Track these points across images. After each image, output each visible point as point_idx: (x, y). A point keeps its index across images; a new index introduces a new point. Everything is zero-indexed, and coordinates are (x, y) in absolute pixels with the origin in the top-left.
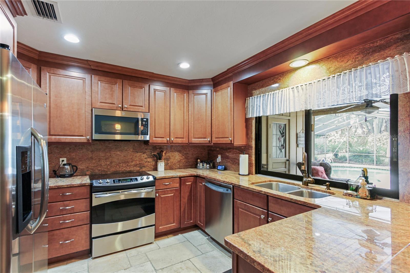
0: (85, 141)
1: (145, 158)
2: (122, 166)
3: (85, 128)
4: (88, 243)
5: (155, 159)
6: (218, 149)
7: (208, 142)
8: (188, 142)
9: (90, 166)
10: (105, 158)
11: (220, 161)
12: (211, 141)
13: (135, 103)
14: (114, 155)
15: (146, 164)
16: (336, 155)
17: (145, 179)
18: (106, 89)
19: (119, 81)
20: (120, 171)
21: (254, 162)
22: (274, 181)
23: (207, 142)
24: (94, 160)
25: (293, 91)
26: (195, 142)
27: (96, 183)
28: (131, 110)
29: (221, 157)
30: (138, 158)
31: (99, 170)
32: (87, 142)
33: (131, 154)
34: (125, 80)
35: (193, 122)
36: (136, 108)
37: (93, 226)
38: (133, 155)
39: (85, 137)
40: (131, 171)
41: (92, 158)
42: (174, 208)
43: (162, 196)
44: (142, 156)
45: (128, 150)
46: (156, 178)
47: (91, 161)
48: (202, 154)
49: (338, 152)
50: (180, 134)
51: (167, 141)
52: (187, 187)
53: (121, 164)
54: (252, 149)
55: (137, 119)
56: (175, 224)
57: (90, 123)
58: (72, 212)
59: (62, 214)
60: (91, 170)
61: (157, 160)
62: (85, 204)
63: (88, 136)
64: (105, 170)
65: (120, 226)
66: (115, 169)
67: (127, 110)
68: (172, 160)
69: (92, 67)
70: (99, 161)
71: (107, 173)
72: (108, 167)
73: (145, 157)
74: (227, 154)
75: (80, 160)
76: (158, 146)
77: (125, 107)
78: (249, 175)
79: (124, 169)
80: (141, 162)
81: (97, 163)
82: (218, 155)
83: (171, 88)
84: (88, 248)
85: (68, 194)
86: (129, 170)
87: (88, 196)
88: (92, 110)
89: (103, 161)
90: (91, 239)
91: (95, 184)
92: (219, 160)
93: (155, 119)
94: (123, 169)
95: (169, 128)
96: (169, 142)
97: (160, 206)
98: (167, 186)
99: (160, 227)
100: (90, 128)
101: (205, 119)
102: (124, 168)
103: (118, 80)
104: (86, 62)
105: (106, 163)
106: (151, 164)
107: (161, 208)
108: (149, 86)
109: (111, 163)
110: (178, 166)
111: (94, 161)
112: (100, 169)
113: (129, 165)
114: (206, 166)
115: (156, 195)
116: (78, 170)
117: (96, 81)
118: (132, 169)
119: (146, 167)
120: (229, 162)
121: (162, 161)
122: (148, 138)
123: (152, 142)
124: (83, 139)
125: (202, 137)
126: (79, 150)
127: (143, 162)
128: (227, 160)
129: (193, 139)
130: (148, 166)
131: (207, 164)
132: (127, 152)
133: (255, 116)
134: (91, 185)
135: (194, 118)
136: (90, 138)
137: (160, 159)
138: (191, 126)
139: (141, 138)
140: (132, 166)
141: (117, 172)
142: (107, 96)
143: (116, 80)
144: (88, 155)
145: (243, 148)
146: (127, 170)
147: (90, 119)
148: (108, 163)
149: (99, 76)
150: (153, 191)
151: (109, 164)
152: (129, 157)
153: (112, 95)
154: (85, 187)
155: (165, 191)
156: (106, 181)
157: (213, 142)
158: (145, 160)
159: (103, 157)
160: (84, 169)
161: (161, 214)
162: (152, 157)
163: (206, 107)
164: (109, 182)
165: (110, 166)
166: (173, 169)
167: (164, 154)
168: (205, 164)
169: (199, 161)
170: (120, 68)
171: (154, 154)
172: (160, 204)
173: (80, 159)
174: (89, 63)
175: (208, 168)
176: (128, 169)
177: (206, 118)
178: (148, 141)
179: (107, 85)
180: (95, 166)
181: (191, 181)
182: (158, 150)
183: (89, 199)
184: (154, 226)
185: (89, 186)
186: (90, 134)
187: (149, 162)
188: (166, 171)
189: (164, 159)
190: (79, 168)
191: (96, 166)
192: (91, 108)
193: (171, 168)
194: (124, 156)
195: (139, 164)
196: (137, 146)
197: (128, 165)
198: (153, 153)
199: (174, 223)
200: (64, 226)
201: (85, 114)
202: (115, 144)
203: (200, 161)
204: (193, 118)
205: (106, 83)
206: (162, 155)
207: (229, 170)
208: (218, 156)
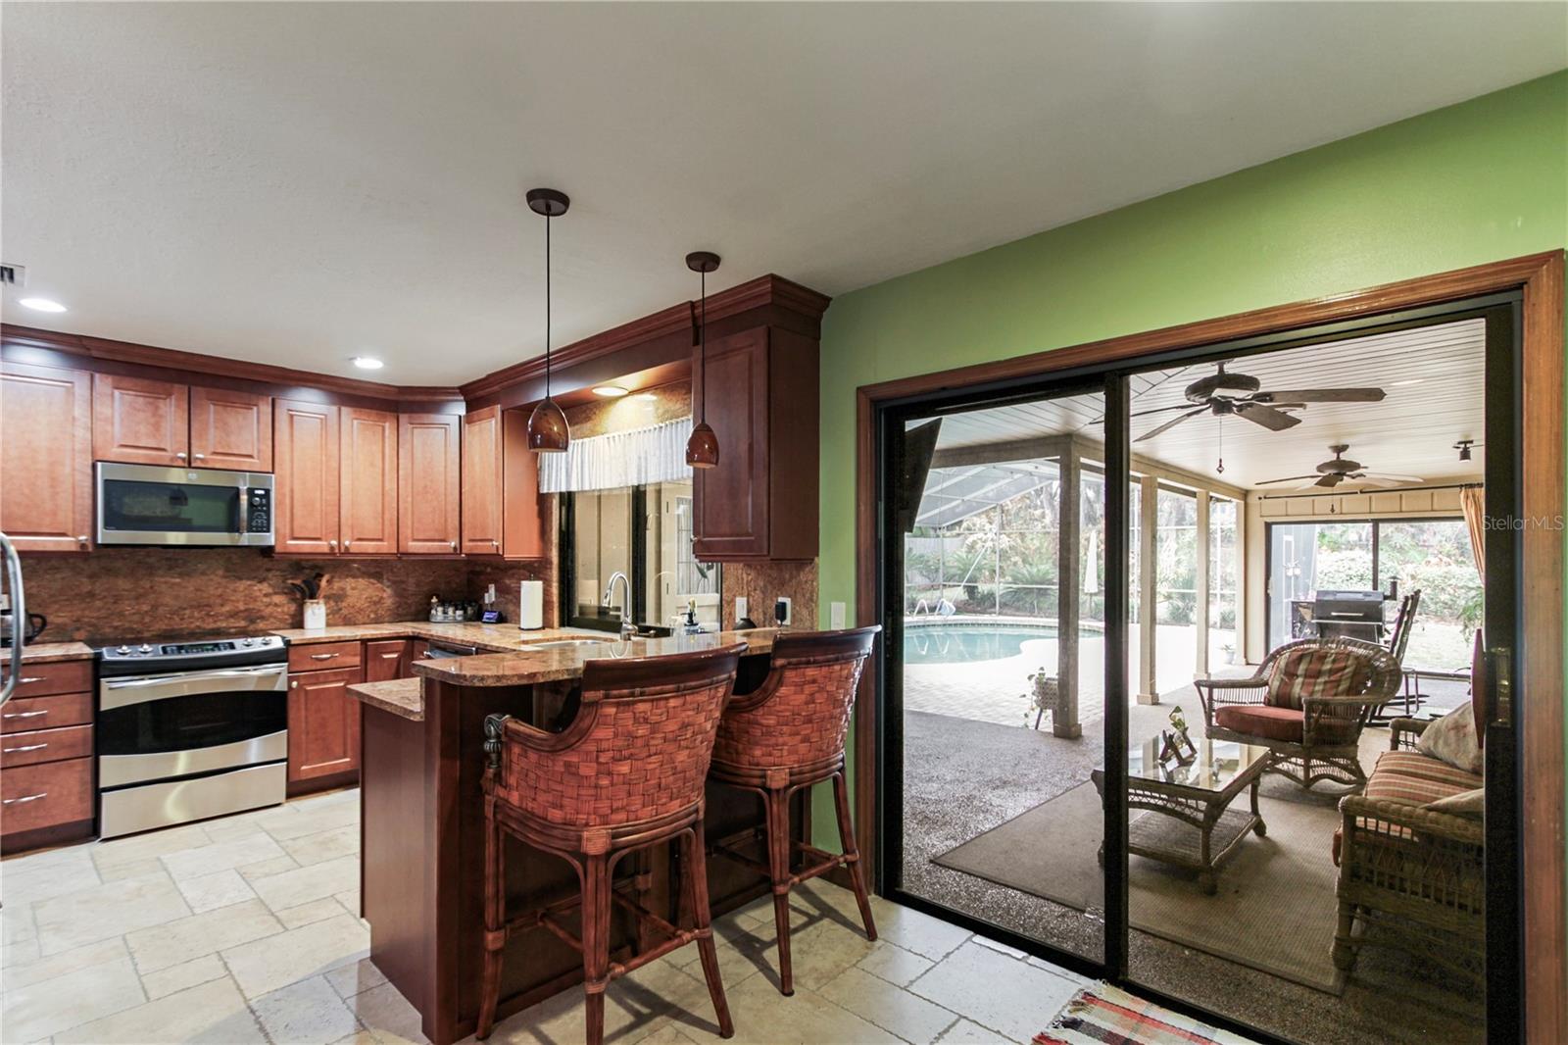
0: (73, 548)
1: (266, 595)
2: (189, 617)
3: (74, 512)
4: (88, 805)
5: (298, 596)
6: (489, 570)
7: (452, 551)
8: (396, 552)
9: (87, 617)
10: (134, 593)
11: (493, 599)
12: (458, 546)
13: (229, 447)
14: (164, 588)
15: (268, 610)
16: (971, 590)
17: (257, 645)
18: (139, 410)
19: (180, 390)
20: (182, 629)
21: (555, 599)
22: (578, 638)
23: (447, 551)
24: (99, 600)
25: (609, 443)
26: (416, 551)
27: (108, 654)
28: (217, 466)
29: (496, 590)
30: (243, 594)
31: (116, 628)
32: (79, 549)
33: (219, 583)
34: (196, 385)
35: (410, 499)
36: (232, 461)
37: (104, 759)
38: (226, 587)
39: (73, 536)
40: (218, 629)
41: (91, 595)
42: (344, 719)
43: (309, 688)
44: (255, 588)
45: (208, 572)
46: (289, 641)
47: (89, 603)
48: (449, 582)
49: (976, 582)
50: (371, 527)
51: (332, 548)
52: (385, 665)
53: (187, 612)
54: (551, 568)
55: (234, 491)
56: (348, 760)
57: (89, 502)
58: (41, 725)
59: (9, 730)
60: (89, 628)
61: (303, 598)
62: (77, 707)
63: (83, 534)
64: (135, 626)
65: (183, 761)
66: (166, 625)
67: (203, 466)
68: (350, 600)
69: (95, 353)
70: (115, 603)
71: (140, 636)
72: (143, 619)
73: (264, 592)
74: (507, 582)
75: (53, 599)
76: (308, 560)
77: (197, 458)
78: (543, 628)
79: (198, 624)
80: (251, 606)
81: (109, 609)
82: (490, 586)
83: (343, 408)
84: (89, 816)
85: (26, 680)
86: (212, 626)
87: (89, 687)
88: (94, 467)
89: (127, 602)
90: (97, 793)
91: (107, 657)
92: (490, 596)
93: (292, 491)
94: (193, 626)
95: (337, 514)
96: (337, 551)
97: (303, 713)
98: (325, 662)
99: (304, 768)
100: (88, 512)
101: (443, 491)
102: (195, 621)
103: (176, 386)
104: (74, 341)
105: (136, 607)
106: (286, 609)
107: (306, 717)
108: (273, 400)
109: (155, 607)
110: (372, 616)
111: (98, 603)
112: (119, 624)
113: (212, 613)
114: (454, 613)
115: (290, 687)
116: (47, 628)
117: (108, 390)
118: (224, 625)
119: (267, 620)
120: (511, 601)
121: (318, 603)
122: (270, 539)
123: (283, 551)
124: (67, 543)
125: (437, 538)
126: (50, 572)
127: (258, 605)
128: (507, 596)
129: (411, 543)
130: (275, 618)
131: (456, 609)
132: (205, 578)
133: (558, 491)
134: (97, 660)
135: (412, 488)
136: (90, 538)
137: (312, 596)
138: (406, 509)
139: (246, 539)
140: (222, 615)
141: (173, 634)
142: (143, 429)
143: (168, 385)
144: (78, 586)
145: (536, 565)
146: (204, 629)
147: (88, 490)
148: (145, 608)
149: (117, 378)
150: (279, 673)
151: (146, 612)
152: (212, 592)
153: (157, 427)
154: (80, 663)
155: (317, 676)
156: (142, 650)
157: (464, 551)
158: (265, 600)
159: (126, 591)
160: (65, 625)
161: (308, 733)
162: (286, 591)
163: (446, 460)
164: (149, 652)
165: (151, 616)
166: (355, 624)
167: (323, 583)
168: (450, 611)
169: (434, 600)
170: (181, 357)
171: (293, 584)
172: (303, 707)
173: (51, 596)
174: (85, 342)
175: (460, 619)
176: (210, 625)
177: (446, 489)
178: (271, 549)
179: (141, 400)
180: (105, 618)
181: (398, 649)
182: (307, 571)
183: (89, 695)
184: (285, 763)
185: (90, 662)
186: (88, 530)
187: (276, 605)
188: (329, 628)
189: (325, 597)
190: (52, 623)
191: (104, 615)
192: (90, 462)
193: (348, 622)
194: (197, 590)
195: (246, 610)
196: (238, 561)
197: (208, 615)
198: (290, 581)
199: (345, 757)
200: (17, 761)
201: (73, 475)
202: (168, 556)
203: (439, 601)
204: (410, 486)
205: (139, 394)
206: (319, 586)
207: (511, 622)
208: (487, 587)
